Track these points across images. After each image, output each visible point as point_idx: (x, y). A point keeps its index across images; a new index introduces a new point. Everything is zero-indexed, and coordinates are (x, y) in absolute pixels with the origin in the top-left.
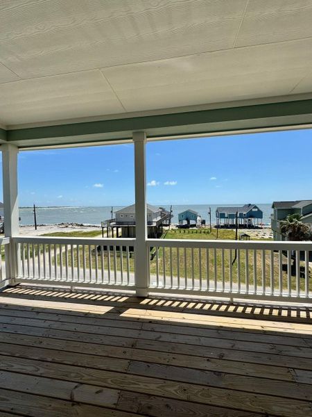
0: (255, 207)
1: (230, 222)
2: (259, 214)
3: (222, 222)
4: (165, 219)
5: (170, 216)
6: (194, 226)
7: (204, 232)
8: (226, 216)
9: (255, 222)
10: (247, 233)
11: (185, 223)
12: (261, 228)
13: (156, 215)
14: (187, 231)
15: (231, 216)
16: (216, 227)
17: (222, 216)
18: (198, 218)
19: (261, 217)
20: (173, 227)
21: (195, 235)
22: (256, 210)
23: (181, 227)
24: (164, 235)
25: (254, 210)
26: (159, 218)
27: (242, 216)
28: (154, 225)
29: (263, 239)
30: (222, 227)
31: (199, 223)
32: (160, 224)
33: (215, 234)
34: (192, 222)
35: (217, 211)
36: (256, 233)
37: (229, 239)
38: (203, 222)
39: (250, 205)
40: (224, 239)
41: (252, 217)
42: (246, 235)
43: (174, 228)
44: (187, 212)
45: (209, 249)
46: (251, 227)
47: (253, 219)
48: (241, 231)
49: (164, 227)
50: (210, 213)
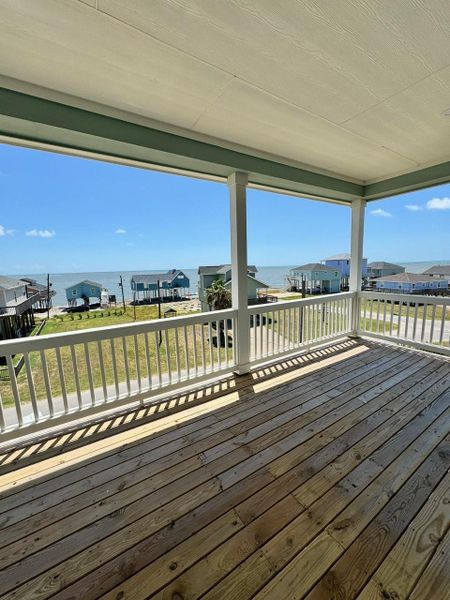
0: (181, 274)
1: (152, 295)
2: (185, 283)
3: (141, 296)
4: (38, 298)
5: (48, 294)
6: (98, 305)
7: (115, 314)
8: (145, 287)
9: (181, 292)
10: (173, 308)
11: (80, 302)
12: (189, 299)
13: (15, 294)
14: (84, 315)
15: (152, 287)
16: (132, 304)
17: (140, 287)
18: (103, 293)
19: (188, 286)
20: (56, 310)
21: (99, 320)
22: (182, 277)
23: (72, 310)
24: (37, 329)
25: (179, 277)
26: (22, 299)
27: (165, 286)
28: (12, 312)
29: (191, 312)
30: (141, 303)
31: (105, 301)
32: (27, 311)
33: (132, 314)
34: (93, 301)
35: (132, 281)
36: (183, 306)
37: (152, 318)
38: (112, 299)
39: (174, 271)
40: (144, 319)
41: (177, 286)
42: (172, 310)
43: (60, 313)
44: (82, 285)
45: (126, 338)
46: (177, 299)
47: (179, 289)
48: (165, 306)
49: (35, 315)
50: (121, 284)
